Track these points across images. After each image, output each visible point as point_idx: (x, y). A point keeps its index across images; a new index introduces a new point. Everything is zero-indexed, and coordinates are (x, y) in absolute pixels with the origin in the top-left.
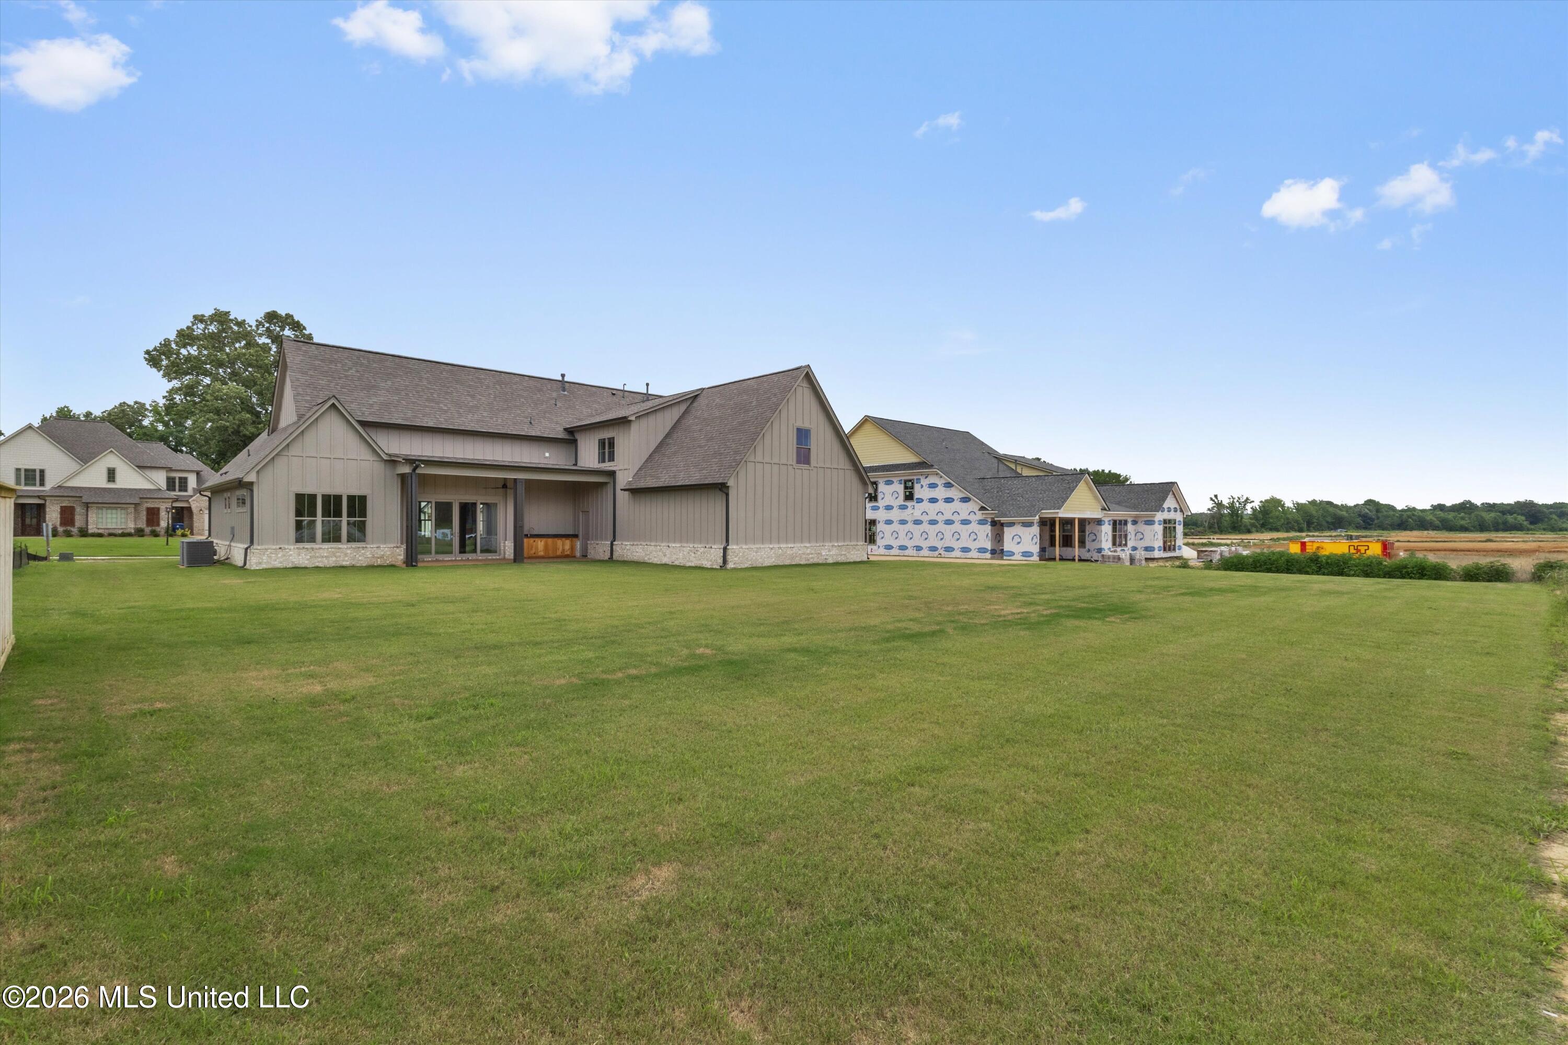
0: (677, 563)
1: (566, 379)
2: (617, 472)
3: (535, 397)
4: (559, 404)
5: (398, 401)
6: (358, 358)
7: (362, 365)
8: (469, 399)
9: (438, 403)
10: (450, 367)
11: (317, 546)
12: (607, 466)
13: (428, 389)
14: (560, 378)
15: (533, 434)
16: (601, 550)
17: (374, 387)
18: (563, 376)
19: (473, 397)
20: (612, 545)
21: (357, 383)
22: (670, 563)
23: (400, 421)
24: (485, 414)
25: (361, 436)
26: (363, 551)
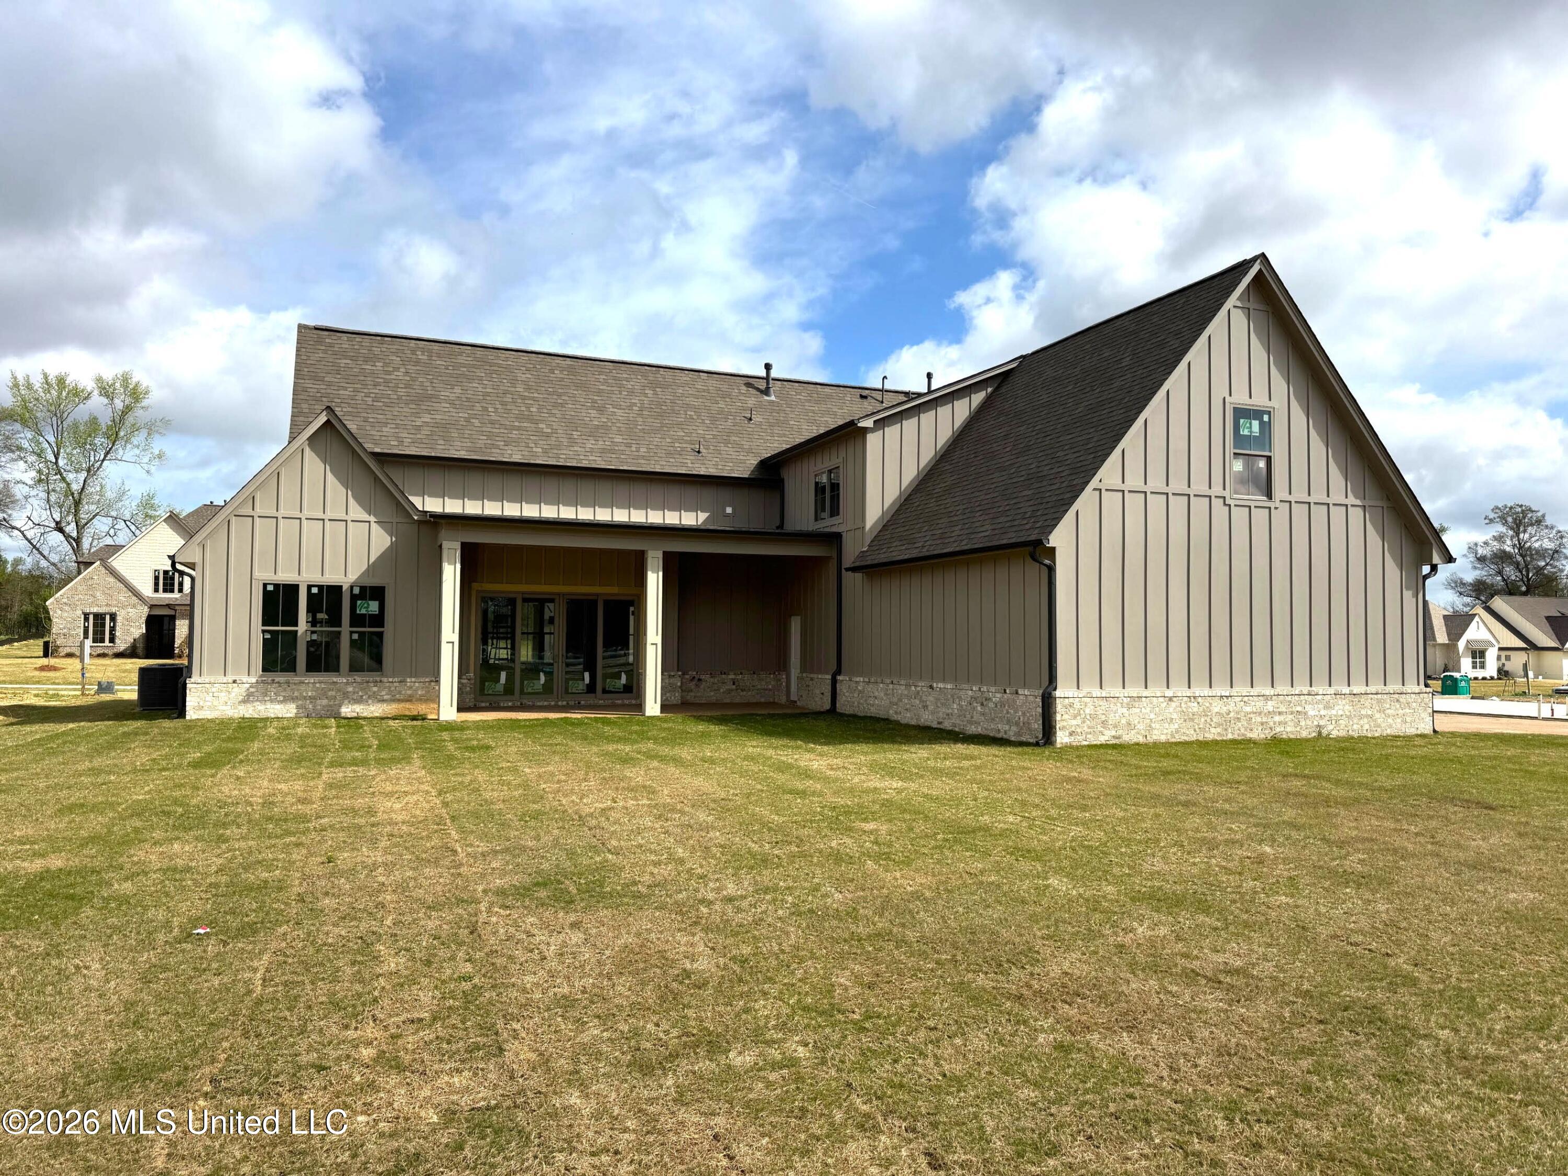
0: (947, 725)
1: (774, 374)
2: (844, 535)
3: (715, 407)
4: (757, 418)
5: (467, 420)
6: (413, 352)
7: (417, 362)
8: (593, 413)
9: (536, 423)
10: (569, 362)
11: (297, 679)
12: (829, 524)
13: (524, 398)
14: (763, 373)
15: (703, 472)
16: (818, 692)
17: (430, 398)
18: (768, 367)
19: (601, 410)
20: (834, 682)
21: (402, 392)
22: (935, 725)
23: (462, 454)
24: (618, 439)
25: (376, 478)
26: (375, 689)
